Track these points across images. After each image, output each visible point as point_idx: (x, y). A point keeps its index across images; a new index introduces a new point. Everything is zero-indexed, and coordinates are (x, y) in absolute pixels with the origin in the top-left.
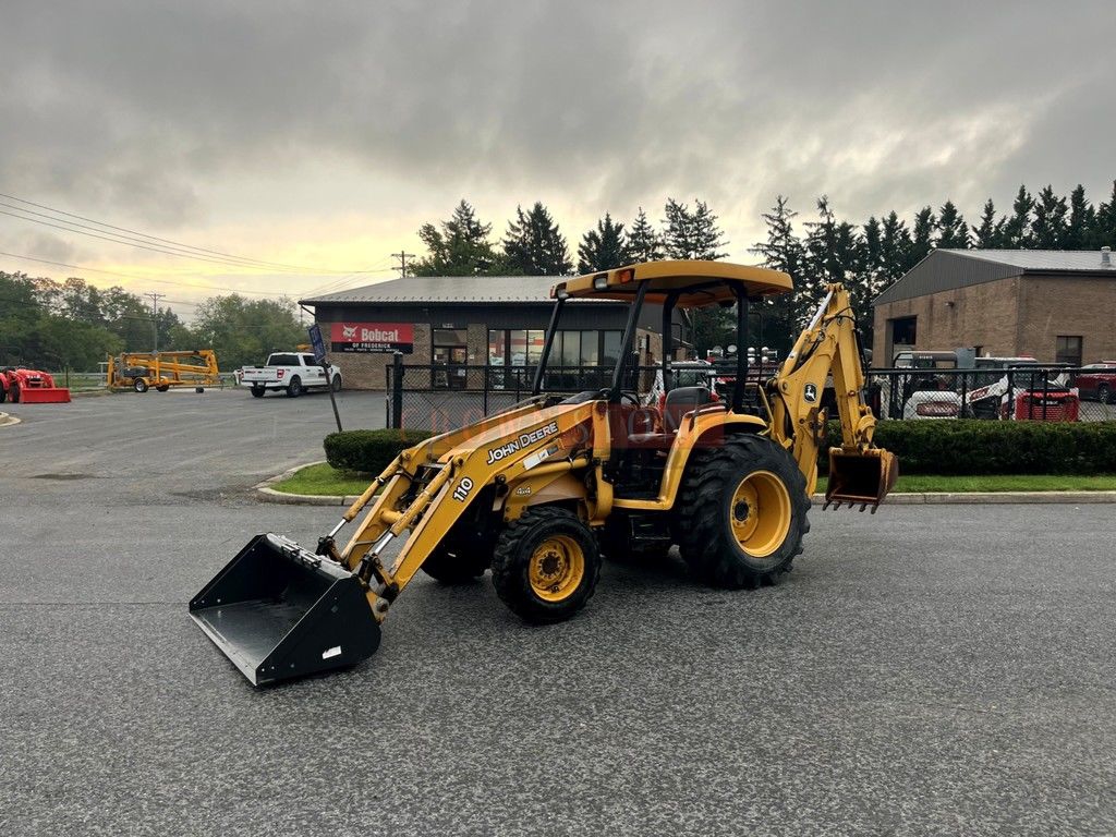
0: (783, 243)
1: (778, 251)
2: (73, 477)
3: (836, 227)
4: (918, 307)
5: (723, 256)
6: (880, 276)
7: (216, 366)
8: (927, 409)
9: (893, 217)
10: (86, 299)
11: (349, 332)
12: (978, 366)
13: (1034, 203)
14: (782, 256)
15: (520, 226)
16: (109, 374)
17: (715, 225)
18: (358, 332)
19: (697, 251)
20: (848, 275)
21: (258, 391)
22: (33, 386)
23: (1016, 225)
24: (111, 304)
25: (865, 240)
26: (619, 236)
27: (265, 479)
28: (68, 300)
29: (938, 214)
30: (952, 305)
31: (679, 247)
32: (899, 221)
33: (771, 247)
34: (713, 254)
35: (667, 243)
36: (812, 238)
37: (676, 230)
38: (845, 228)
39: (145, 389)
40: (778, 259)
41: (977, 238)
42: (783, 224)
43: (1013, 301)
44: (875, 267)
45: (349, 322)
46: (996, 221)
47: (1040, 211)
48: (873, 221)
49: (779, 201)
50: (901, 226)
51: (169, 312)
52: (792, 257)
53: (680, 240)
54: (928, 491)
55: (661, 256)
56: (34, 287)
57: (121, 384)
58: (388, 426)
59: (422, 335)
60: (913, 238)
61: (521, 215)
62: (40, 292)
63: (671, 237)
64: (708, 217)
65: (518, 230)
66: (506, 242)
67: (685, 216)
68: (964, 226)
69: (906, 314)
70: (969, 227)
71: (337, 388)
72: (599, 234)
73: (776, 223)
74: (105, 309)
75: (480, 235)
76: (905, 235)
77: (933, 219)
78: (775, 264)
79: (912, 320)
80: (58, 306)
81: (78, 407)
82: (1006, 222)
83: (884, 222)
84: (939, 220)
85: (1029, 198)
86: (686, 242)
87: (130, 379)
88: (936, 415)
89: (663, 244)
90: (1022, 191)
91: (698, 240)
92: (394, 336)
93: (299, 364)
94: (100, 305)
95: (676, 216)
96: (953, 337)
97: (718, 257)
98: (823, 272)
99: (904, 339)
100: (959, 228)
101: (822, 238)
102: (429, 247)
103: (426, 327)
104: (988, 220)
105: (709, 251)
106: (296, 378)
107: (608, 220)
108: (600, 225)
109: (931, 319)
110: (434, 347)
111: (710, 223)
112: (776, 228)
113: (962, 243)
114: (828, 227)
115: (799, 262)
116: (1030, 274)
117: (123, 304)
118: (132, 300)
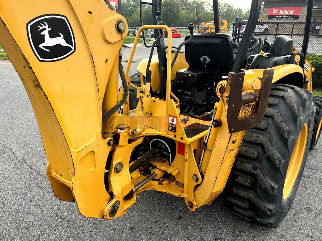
11: (275, 11)
18: (279, 11)
59: (304, 12)
92: (292, 12)
103: (306, 8)
117: (226, 7)
118: (229, 6)
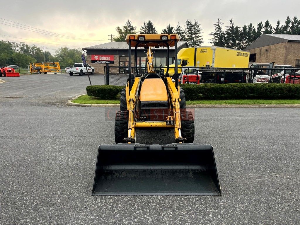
0: (219, 32)
1: (217, 35)
2: (17, 98)
3: (234, 28)
4: (257, 51)
5: (202, 36)
6: (246, 42)
7: (59, 67)
8: (260, 80)
9: (251, 25)
10: (25, 48)
11: (96, 57)
12: (275, 68)
13: (291, 21)
14: (218, 36)
15: (144, 27)
16: (31, 69)
17: (199, 27)
18: (99, 58)
19: (194, 35)
20: (237, 42)
21: (71, 74)
22: (9, 72)
23: (286, 28)
24: (32, 50)
25: (243, 31)
26: (172, 30)
27: (70, 99)
28: (21, 48)
29: (264, 24)
30: (267, 50)
31: (189, 33)
32: (253, 26)
33: (216, 33)
34: (199, 36)
35: (186, 32)
36: (227, 31)
37: (188, 28)
38: (237, 28)
39: (41, 73)
40: (217, 37)
41: (274, 31)
42: (219, 27)
43: (285, 49)
44: (245, 39)
45: (96, 55)
46: (280, 26)
47: (293, 24)
48: (245, 26)
49: (219, 20)
50: (253, 27)
51: (48, 52)
52: (221, 37)
53: (190, 31)
54: (260, 104)
55: (184, 36)
56: (11, 45)
57: (34, 72)
58: (105, 84)
59: (116, 59)
60: (256, 31)
61: (145, 24)
62: (13, 46)
63: (187, 31)
64: (198, 25)
65: (144, 28)
66: (140, 32)
67: (191, 24)
68: (271, 27)
69: (253, 53)
70: (273, 28)
71: (93, 73)
72: (167, 30)
73: (217, 26)
74: (31, 51)
75: (133, 30)
76: (254, 30)
77: (262, 25)
78: (216, 38)
79: (255, 55)
80: (18, 50)
81: (22, 78)
82: (283, 27)
83: (248, 26)
84: (264, 25)
85: (290, 20)
86: (191, 32)
87: (36, 70)
88: (263, 82)
89: (185, 33)
90: (288, 18)
91: (195, 32)
92: (108, 59)
93: (82, 67)
94: (29, 50)
95: (189, 24)
96: (267, 60)
97: (200, 36)
98: (230, 41)
99: (252, 60)
100: (270, 28)
101: (230, 31)
102: (118, 33)
103: (118, 56)
104: (278, 26)
105: (198, 35)
106: (81, 70)
107: (169, 25)
108: (167, 27)
109: (260, 54)
110: (120, 62)
111: (198, 27)
112: (217, 28)
113: (270, 32)
114: (232, 27)
115: (223, 38)
116: (290, 41)
117: (35, 50)
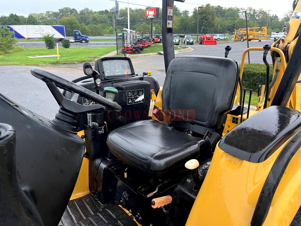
7: (266, 33)
10: (252, 13)
16: (235, 36)
22: (208, 39)
39: (244, 41)
56: (239, 10)
57: (238, 39)
74: (257, 16)
87: (240, 37)
94: (256, 14)
117: (262, 14)
118: (265, 12)
